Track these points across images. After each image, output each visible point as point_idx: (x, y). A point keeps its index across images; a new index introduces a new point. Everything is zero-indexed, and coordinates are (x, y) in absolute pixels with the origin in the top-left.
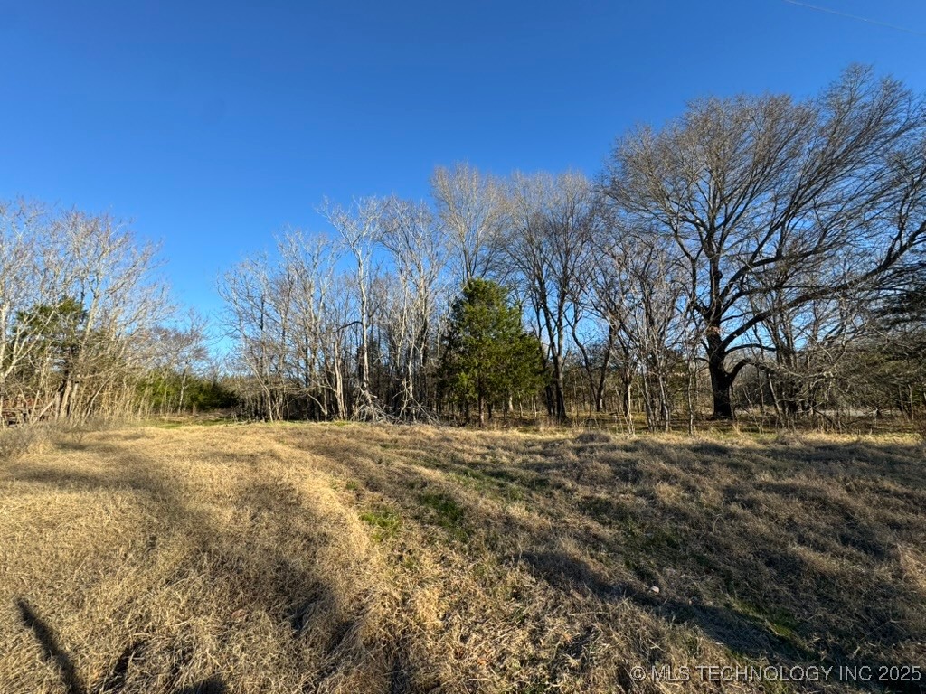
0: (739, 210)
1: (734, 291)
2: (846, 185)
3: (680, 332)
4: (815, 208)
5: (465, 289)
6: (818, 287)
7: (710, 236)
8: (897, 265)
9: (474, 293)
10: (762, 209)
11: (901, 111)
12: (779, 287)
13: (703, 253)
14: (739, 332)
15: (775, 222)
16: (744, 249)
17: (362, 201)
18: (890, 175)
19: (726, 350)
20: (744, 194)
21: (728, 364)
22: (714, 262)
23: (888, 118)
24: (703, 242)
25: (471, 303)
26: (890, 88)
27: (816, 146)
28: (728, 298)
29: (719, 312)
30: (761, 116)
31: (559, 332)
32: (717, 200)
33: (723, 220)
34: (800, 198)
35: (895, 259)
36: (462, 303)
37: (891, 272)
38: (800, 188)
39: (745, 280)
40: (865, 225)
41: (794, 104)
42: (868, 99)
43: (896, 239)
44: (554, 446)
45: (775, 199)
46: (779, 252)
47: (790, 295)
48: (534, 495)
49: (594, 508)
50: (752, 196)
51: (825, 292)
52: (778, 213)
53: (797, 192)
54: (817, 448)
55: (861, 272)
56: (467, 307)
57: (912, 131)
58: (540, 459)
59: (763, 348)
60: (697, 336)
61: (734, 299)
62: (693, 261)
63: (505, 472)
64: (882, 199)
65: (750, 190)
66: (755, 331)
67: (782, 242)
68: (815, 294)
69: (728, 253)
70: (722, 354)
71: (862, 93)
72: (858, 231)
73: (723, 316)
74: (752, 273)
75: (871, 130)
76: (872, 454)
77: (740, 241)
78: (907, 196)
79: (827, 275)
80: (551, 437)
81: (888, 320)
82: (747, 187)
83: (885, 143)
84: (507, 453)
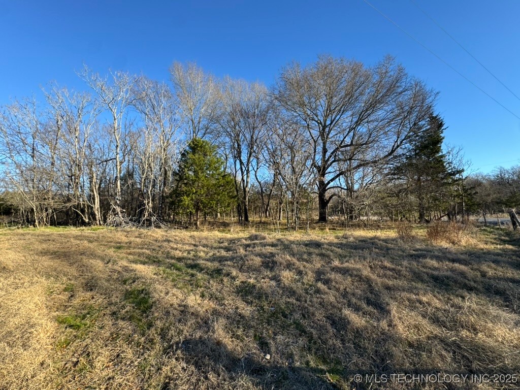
0: (337, 118)
1: (332, 159)
2: (380, 113)
3: (307, 179)
4: (367, 122)
5: (190, 144)
6: (366, 161)
7: (324, 130)
8: (395, 153)
9: (195, 147)
10: (346, 120)
11: (403, 82)
12: (350, 159)
13: (320, 137)
14: (332, 180)
15: (351, 127)
16: (338, 139)
17: (117, 75)
18: (396, 112)
19: (327, 188)
20: (340, 110)
21: (327, 195)
22: (324, 144)
23: (398, 84)
24: (320, 132)
25: (194, 153)
26: (401, 70)
27: (371, 91)
28: (329, 163)
29: (325, 169)
30: (350, 71)
31: (247, 174)
32: (328, 112)
33: (330, 123)
34: (362, 117)
35: (395, 150)
36: (188, 153)
37: (392, 156)
38: (363, 111)
39: (337, 154)
40: (385, 133)
41: (364, 69)
42: (392, 73)
43: (396, 142)
44: (234, 243)
45: (352, 115)
46: (352, 142)
47: (355, 163)
48: (211, 282)
49: (245, 291)
50: (343, 112)
51: (368, 163)
52: (353, 123)
53: (362, 112)
54: (359, 241)
55: (382, 156)
56: (190, 156)
57: (406, 93)
58: (223, 253)
59: (342, 188)
60: (314, 181)
61: (331, 163)
62: (315, 142)
63: (198, 264)
64: (393, 122)
65: (342, 109)
66: (339, 180)
67: (353, 138)
68: (364, 164)
69: (331, 140)
70: (324, 190)
71: (390, 70)
72: (382, 136)
73: (326, 172)
74: (340, 151)
75: (392, 89)
76: (380, 244)
77: (336, 134)
78: (402, 122)
79: (369, 156)
80: (236, 236)
81: (389, 178)
82: (341, 107)
83: (396, 96)
84: (205, 249)
